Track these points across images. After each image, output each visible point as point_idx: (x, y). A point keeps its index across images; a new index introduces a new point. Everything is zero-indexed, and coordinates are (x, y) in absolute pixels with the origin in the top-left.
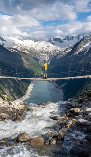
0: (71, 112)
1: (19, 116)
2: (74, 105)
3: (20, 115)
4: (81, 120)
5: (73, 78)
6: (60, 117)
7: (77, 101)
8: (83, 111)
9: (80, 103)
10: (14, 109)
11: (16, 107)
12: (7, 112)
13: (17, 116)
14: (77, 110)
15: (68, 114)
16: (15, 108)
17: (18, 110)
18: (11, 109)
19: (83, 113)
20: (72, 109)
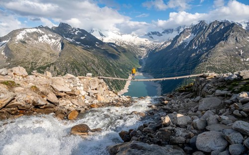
0: (162, 103)
1: (128, 105)
2: (165, 99)
4: (165, 107)
5: (165, 79)
6: (154, 106)
7: (168, 96)
9: (170, 98)
11: (124, 99)
17: (126, 101)
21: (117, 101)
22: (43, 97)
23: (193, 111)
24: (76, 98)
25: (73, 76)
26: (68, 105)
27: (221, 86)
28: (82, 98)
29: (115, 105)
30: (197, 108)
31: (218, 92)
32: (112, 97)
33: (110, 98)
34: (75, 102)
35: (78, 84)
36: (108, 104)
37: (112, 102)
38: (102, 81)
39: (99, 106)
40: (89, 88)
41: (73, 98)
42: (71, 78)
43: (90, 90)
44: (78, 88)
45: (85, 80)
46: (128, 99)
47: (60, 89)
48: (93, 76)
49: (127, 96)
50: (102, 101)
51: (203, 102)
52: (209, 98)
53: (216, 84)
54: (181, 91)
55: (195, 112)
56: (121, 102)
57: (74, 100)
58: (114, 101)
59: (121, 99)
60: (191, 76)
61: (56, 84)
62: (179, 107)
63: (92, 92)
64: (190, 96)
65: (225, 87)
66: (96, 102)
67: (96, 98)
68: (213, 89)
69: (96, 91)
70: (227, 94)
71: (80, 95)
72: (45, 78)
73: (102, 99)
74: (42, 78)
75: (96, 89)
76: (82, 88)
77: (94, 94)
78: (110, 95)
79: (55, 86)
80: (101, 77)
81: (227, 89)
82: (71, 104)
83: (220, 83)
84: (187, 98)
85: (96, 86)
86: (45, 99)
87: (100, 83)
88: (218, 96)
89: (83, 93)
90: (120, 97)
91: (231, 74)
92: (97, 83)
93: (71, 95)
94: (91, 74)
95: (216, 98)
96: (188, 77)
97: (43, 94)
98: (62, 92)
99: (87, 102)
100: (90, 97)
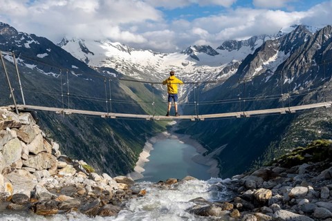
0: (246, 198)
1: (107, 206)
2: (252, 182)
3: (111, 202)
5: (248, 114)
7: (259, 176)
8: (279, 196)
9: (266, 179)
10: (99, 189)
11: (103, 186)
12: (79, 195)
13: (103, 205)
14: (264, 193)
15: (238, 205)
16: (101, 187)
17: (107, 193)
18: (91, 190)
19: (280, 200)
20: (249, 192)
21: (73, 190)
78: (61, 173)
80: (21, 107)
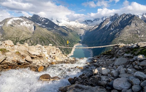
0: (93, 62)
2: (95, 59)
4: (95, 64)
6: (88, 63)
9: (98, 58)
13: (73, 62)
14: (96, 61)
21: (67, 60)
22: (23, 58)
23: (111, 66)
24: (42, 59)
25: (41, 46)
26: (38, 63)
27: (127, 51)
28: (46, 59)
29: (66, 63)
30: (114, 64)
31: (126, 55)
32: (64, 58)
33: (62, 59)
34: (42, 61)
35: (44, 50)
36: (62, 62)
37: (64, 61)
38: (58, 48)
39: (56, 63)
40: (51, 53)
41: (41, 59)
42: (40, 47)
43: (51, 54)
44: (44, 52)
45: (48, 48)
46: (73, 59)
47: (33, 53)
48: (53, 46)
49: (73, 58)
50: (58, 60)
51: (117, 61)
52: (120, 59)
53: (125, 50)
54: (104, 55)
55: (113, 66)
56: (69, 61)
57: (41, 60)
58: (65, 61)
59: (69, 59)
60: (110, 46)
61: (31, 50)
62: (103, 64)
63: (52, 55)
64: (110, 57)
65: (130, 52)
66: (54, 61)
67: (55, 59)
68: (122, 53)
69: (54, 55)
70: (131, 56)
71: (45, 57)
72: (24, 47)
73: (58, 59)
74: (23, 47)
75: (54, 53)
76: (46, 53)
77: (54, 56)
78: (63, 57)
79: (30, 52)
80: (57, 46)
81: (130, 53)
82: (40, 62)
83: (127, 50)
84: (108, 58)
85: (55, 51)
86: (24, 59)
87: (57, 50)
88: (125, 57)
89: (47, 56)
90: (68, 58)
91: (133, 44)
92: (55, 50)
93: (40, 57)
94: (51, 45)
95: (124, 58)
96: (108, 46)
97: (23, 56)
98: (34, 55)
99: (49, 61)
100: (51, 58)
